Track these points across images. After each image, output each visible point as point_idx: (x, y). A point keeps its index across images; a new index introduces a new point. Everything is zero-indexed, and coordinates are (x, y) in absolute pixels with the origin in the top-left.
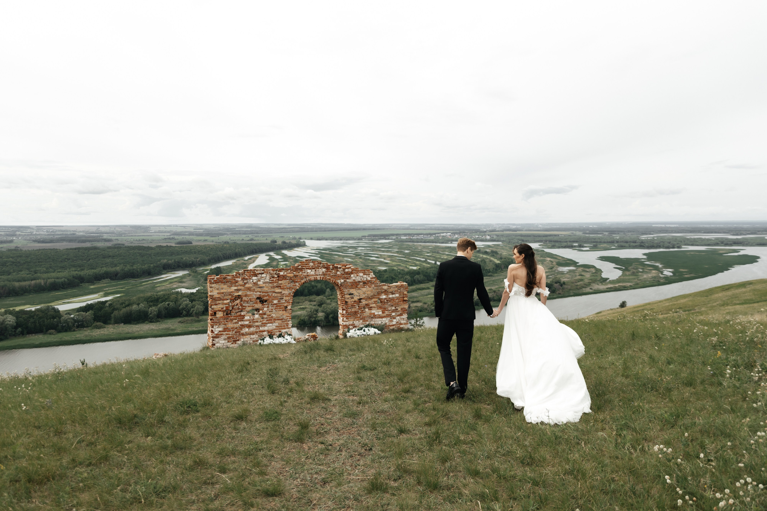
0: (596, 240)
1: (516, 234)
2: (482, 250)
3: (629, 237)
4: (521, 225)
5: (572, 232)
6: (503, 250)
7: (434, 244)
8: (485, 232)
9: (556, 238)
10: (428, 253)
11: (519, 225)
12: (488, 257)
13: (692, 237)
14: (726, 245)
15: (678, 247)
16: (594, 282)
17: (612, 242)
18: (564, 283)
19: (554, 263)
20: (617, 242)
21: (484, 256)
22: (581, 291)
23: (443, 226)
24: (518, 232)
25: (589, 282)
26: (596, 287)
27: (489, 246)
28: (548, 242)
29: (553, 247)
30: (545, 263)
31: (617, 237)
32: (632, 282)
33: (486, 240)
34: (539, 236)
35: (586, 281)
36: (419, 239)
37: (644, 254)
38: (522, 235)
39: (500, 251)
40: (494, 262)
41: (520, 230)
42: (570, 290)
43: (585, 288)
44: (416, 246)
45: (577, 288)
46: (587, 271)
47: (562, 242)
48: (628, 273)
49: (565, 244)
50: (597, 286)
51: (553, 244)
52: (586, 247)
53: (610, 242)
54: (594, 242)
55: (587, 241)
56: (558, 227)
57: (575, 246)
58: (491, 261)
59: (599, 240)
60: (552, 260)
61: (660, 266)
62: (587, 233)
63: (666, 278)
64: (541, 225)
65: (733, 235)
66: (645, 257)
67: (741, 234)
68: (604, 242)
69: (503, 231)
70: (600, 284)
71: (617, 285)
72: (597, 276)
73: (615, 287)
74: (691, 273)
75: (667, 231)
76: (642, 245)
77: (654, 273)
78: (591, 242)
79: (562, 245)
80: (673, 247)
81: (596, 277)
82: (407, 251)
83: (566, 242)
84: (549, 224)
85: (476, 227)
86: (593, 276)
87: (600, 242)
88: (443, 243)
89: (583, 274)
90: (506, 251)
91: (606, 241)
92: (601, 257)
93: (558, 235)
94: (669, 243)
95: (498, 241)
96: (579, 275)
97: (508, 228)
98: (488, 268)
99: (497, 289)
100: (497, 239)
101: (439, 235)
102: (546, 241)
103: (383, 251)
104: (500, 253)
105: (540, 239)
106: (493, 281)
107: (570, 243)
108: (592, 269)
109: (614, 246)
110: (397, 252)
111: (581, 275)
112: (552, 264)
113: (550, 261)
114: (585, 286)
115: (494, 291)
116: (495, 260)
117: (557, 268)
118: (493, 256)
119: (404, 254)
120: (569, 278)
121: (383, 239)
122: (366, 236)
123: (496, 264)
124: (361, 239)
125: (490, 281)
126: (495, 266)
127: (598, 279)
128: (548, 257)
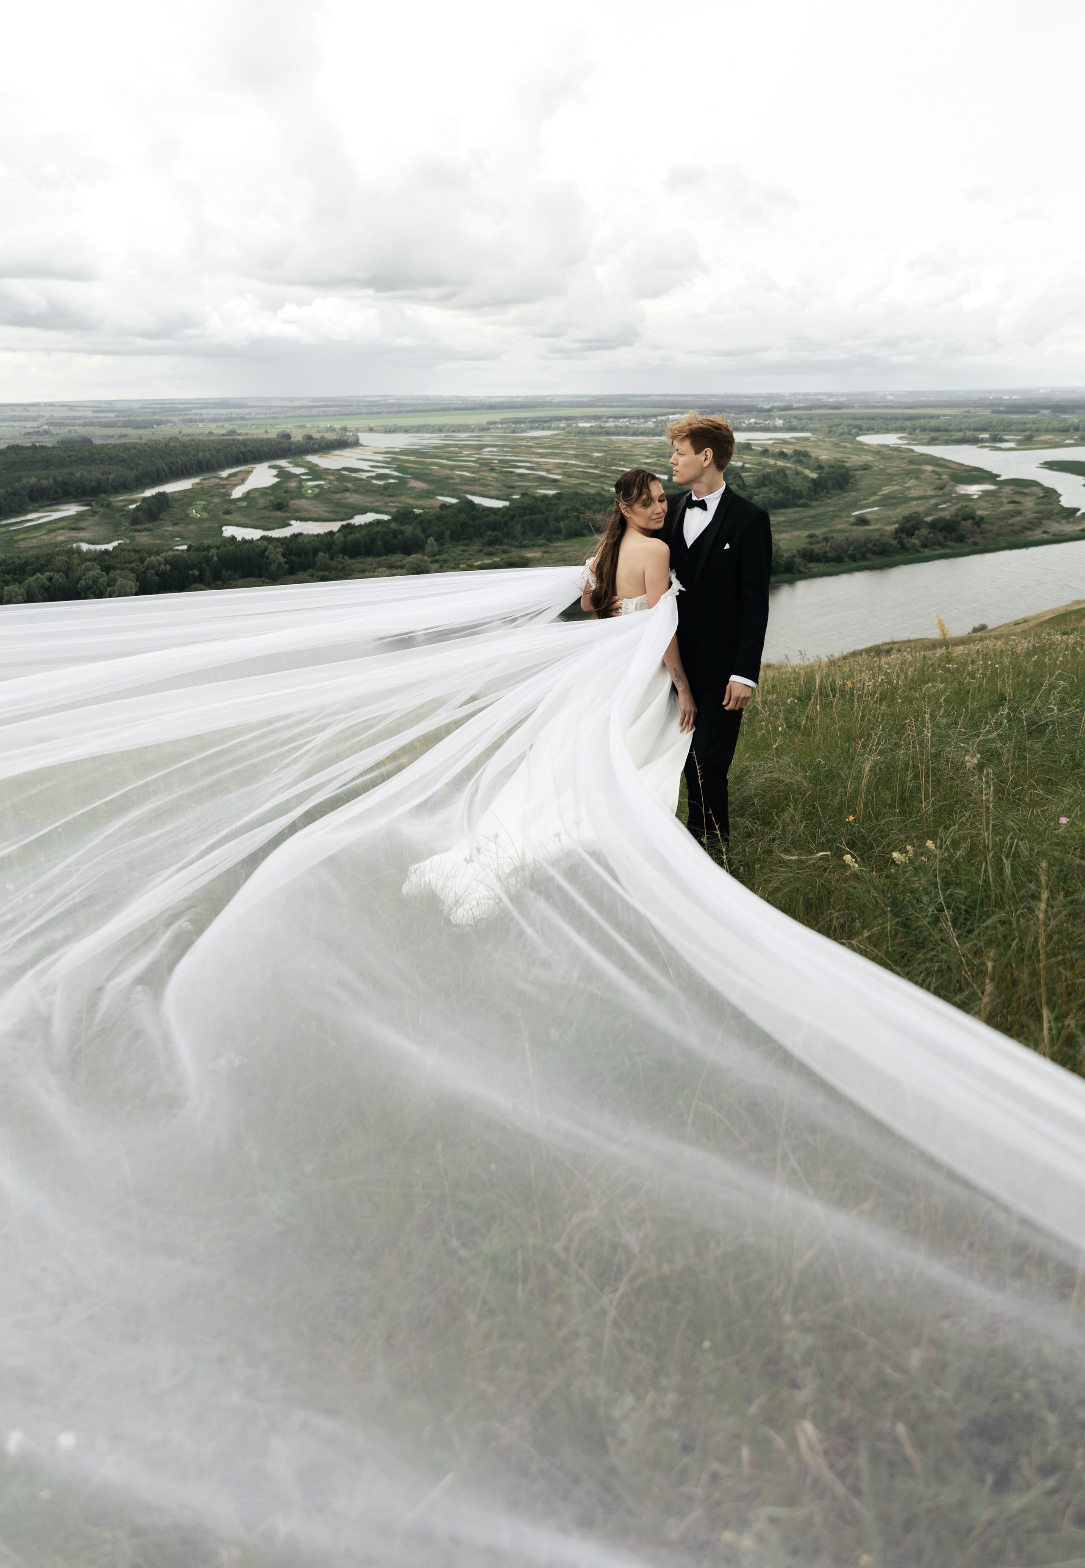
0: (1028, 426)
1: (842, 414)
2: (771, 449)
4: (848, 395)
5: (967, 409)
6: (818, 450)
7: (657, 438)
8: (771, 410)
9: (934, 423)
10: (647, 457)
11: (843, 395)
12: (789, 465)
16: (1048, 518)
17: (1065, 430)
18: (982, 519)
19: (944, 477)
20: (1077, 429)
21: (780, 463)
22: (1022, 538)
23: (669, 399)
24: (843, 411)
25: (1036, 518)
26: (1056, 527)
27: (784, 442)
28: (918, 431)
29: (933, 442)
30: (923, 476)
31: (1073, 418)
33: (776, 429)
34: (895, 418)
35: (1030, 515)
36: (621, 427)
38: (855, 418)
39: (815, 453)
40: (806, 478)
41: (848, 407)
42: (998, 535)
43: (1032, 529)
44: (617, 443)
45: (1013, 531)
46: (1025, 494)
47: (950, 431)
49: (960, 435)
50: (1057, 525)
51: (933, 434)
52: (1007, 441)
53: (1060, 430)
54: (1023, 431)
55: (1008, 428)
56: (931, 399)
57: (983, 440)
58: (798, 473)
59: (1034, 427)
60: (937, 469)
62: (1001, 412)
64: (891, 394)
68: (1047, 431)
69: (810, 408)
70: (1064, 521)
72: (1050, 504)
78: (1016, 430)
79: (954, 437)
81: (1050, 507)
82: (596, 455)
83: (960, 430)
84: (910, 393)
85: (745, 402)
86: (1043, 503)
87: (1038, 430)
89: (1017, 499)
90: (826, 452)
91: (1050, 426)
92: (1046, 463)
93: (938, 417)
95: (803, 430)
96: (1010, 502)
97: (819, 403)
98: (797, 488)
99: (829, 535)
100: (800, 426)
101: (663, 418)
102: (915, 430)
103: (543, 455)
104: (813, 455)
105: (898, 424)
106: (813, 517)
107: (971, 433)
108: (1034, 489)
109: (1071, 439)
110: (576, 457)
111: (1015, 502)
112: (939, 479)
113: (933, 471)
114: (1029, 526)
115: (826, 539)
116: (807, 472)
117: (954, 487)
118: (800, 461)
119: (592, 460)
120: (986, 509)
121: (537, 428)
122: (496, 423)
123: (813, 480)
124: (488, 429)
125: (807, 517)
126: (811, 485)
127: (1056, 511)
128: (927, 464)
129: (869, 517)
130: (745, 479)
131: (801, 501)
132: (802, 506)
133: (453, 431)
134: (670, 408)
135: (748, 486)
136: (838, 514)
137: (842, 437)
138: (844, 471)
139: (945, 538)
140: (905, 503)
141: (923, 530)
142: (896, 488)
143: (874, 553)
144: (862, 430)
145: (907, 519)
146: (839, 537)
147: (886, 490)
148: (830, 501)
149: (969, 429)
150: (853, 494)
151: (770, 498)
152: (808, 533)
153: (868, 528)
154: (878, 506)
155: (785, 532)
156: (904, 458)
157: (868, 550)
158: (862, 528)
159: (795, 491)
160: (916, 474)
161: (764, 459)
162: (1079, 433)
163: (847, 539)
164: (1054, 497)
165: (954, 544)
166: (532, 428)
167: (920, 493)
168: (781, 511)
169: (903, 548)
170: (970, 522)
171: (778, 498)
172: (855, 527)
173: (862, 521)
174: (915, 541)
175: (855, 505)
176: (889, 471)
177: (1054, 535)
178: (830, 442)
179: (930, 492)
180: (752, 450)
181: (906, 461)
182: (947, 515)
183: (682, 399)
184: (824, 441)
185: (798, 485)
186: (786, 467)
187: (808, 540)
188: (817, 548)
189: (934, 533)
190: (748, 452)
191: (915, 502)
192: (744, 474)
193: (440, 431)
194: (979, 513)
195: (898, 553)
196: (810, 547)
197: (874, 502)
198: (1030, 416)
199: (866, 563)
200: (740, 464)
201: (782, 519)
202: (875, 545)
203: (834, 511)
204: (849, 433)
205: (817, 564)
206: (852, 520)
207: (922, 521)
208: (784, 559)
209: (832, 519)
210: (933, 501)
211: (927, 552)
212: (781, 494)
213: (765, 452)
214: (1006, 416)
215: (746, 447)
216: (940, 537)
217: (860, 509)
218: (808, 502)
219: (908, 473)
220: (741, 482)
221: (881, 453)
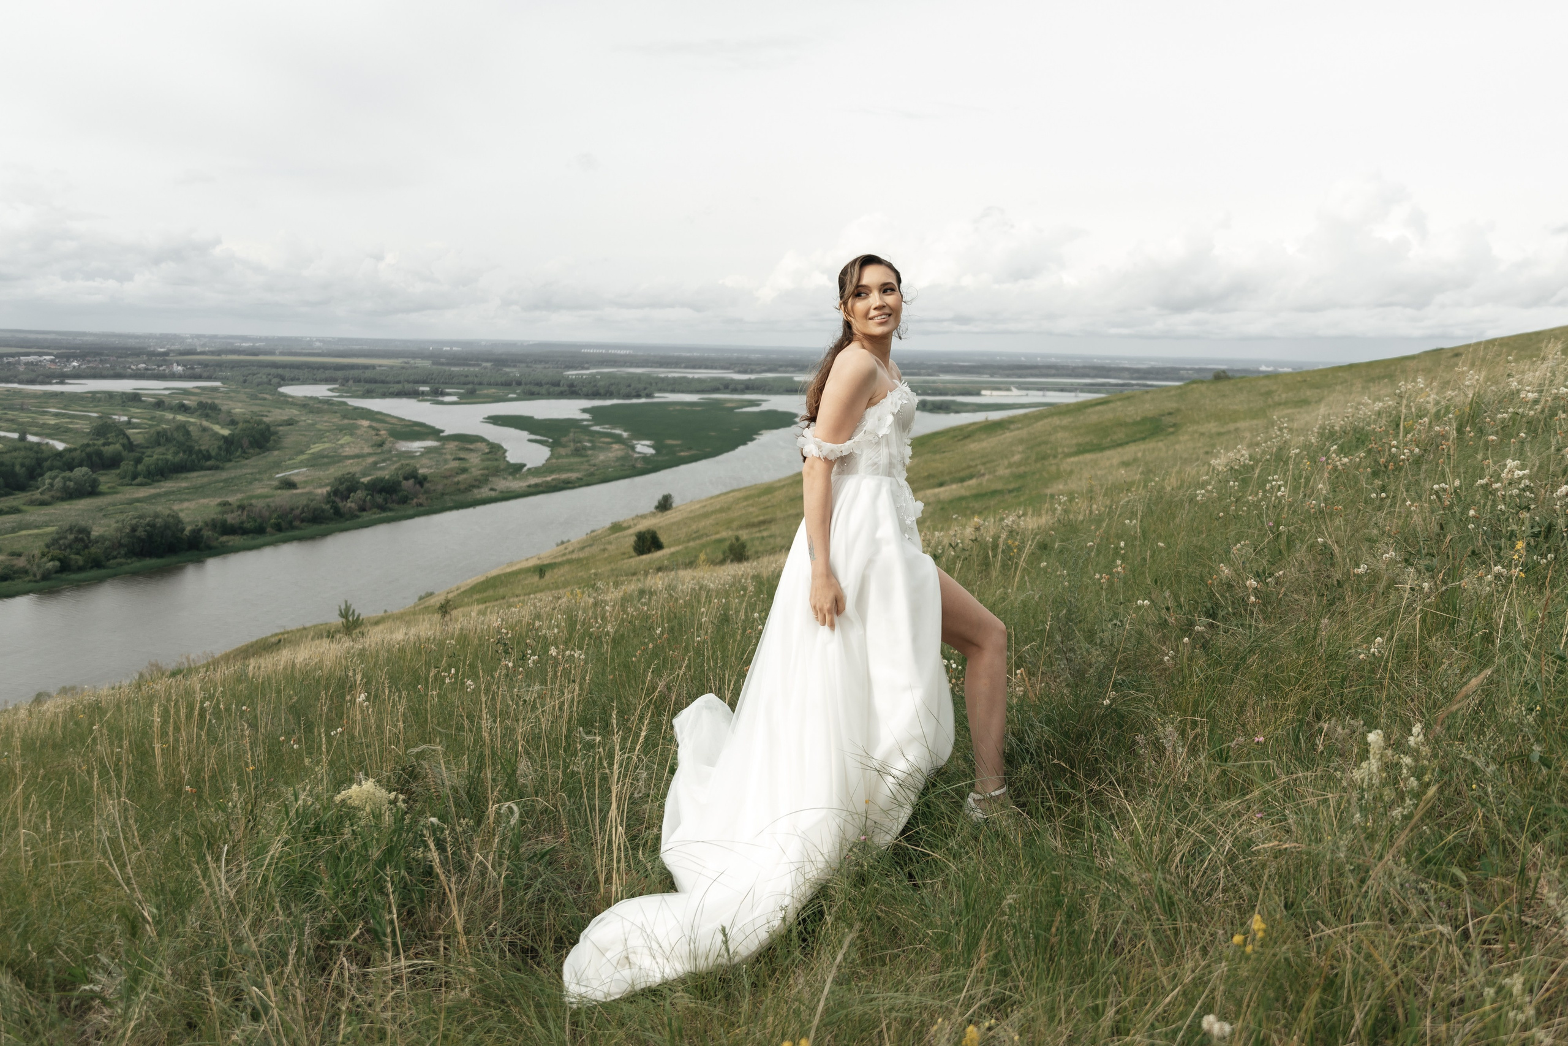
0: (470, 379)
1: (259, 361)
2: (167, 400)
3: (541, 372)
4: (266, 339)
5: (406, 360)
6: (230, 403)
8: (166, 354)
9: (368, 374)
11: (260, 339)
12: (192, 420)
13: (670, 375)
14: (735, 391)
15: (649, 396)
16: (492, 476)
17: (508, 384)
18: (425, 478)
19: (383, 432)
20: (519, 384)
21: (180, 418)
22: (469, 497)
23: (22, 335)
24: (261, 357)
25: (482, 475)
26: (503, 485)
27: (186, 392)
28: (351, 382)
29: (368, 394)
30: (359, 432)
31: (515, 372)
32: (578, 471)
33: (173, 377)
34: (324, 367)
35: (476, 472)
37: (584, 411)
38: (275, 365)
39: (225, 405)
40: (216, 434)
41: (266, 353)
42: (443, 494)
43: (478, 487)
45: (459, 490)
46: (471, 450)
47: (387, 383)
48: (562, 451)
49: (399, 387)
50: (504, 482)
51: (367, 386)
52: (449, 394)
53: (502, 384)
54: (465, 384)
55: (451, 380)
56: (365, 347)
57: (423, 393)
58: (204, 429)
59: (476, 380)
60: (374, 424)
61: (625, 434)
62: (443, 364)
63: (645, 458)
64: (318, 340)
65: (739, 372)
66: (586, 416)
67: (752, 372)
68: (490, 384)
69: (219, 353)
70: (510, 478)
71: (549, 479)
72: (496, 460)
73: (547, 482)
74: (690, 449)
75: (615, 362)
76: (572, 391)
77: (617, 450)
78: (459, 383)
79: (391, 390)
80: (638, 396)
81: (496, 463)
83: (399, 382)
84: (341, 340)
85: (132, 343)
86: (489, 460)
87: (480, 384)
88: (32, 382)
89: (461, 456)
90: (240, 405)
91: (492, 380)
93: (373, 367)
94: (629, 386)
95: (209, 378)
96: (454, 459)
97: (229, 347)
98: (203, 448)
99: (246, 502)
100: (205, 374)
101: (11, 360)
102: (347, 381)
104: (224, 408)
105: (328, 374)
106: (225, 481)
107: (411, 385)
108: (479, 445)
109: (514, 393)
111: (460, 459)
112: (377, 435)
113: (370, 427)
114: (477, 483)
115: (242, 507)
116: (217, 428)
117: (393, 443)
118: (207, 416)
120: (430, 467)
123: (223, 437)
125: (217, 482)
126: (222, 443)
127: (502, 467)
128: (363, 418)
129: (296, 479)
130: (132, 439)
131: (208, 463)
132: (210, 468)
134: (22, 347)
135: (138, 446)
136: (258, 476)
137: (260, 387)
138: (262, 426)
139: (386, 500)
140: (339, 461)
141: (359, 492)
142: (327, 445)
143: (303, 521)
144: (284, 381)
145: (341, 480)
146: (259, 504)
147: (316, 448)
148: (247, 462)
149: (409, 382)
150: (276, 453)
151: (167, 461)
152: (219, 500)
153: (295, 491)
154: (306, 466)
155: (188, 500)
156: (336, 412)
157: (296, 518)
158: (288, 493)
159: (200, 451)
160: (351, 430)
161: (158, 413)
162: (522, 388)
163: (269, 506)
164: (500, 453)
165: (396, 506)
167: (357, 451)
168: (183, 475)
169: (339, 513)
170: (411, 481)
171: (177, 459)
172: (280, 491)
173: (289, 485)
174: (350, 504)
175: (278, 465)
176: (318, 426)
177: (502, 492)
178: (245, 393)
179: (367, 450)
180: (141, 401)
181: (338, 415)
182: (386, 474)
183: (40, 336)
184: (238, 392)
185: (206, 444)
186: (188, 422)
187: (220, 508)
188: (231, 518)
189: (372, 496)
190: (136, 404)
191: (350, 461)
192: (130, 432)
194: (421, 471)
195: (332, 520)
196: (220, 517)
197: (302, 461)
198: (472, 369)
199: (296, 533)
200: (125, 419)
201: (184, 484)
202: (303, 512)
203: (252, 474)
204: (269, 383)
205: (232, 537)
206: (275, 483)
207: (358, 482)
208: (187, 532)
209: (251, 483)
210: (370, 460)
211: (366, 516)
212: (181, 455)
213: (159, 404)
214: (447, 368)
215: (134, 398)
216: (379, 499)
217: (285, 471)
218: (218, 463)
219: (341, 429)
220: (125, 441)
221: (308, 405)
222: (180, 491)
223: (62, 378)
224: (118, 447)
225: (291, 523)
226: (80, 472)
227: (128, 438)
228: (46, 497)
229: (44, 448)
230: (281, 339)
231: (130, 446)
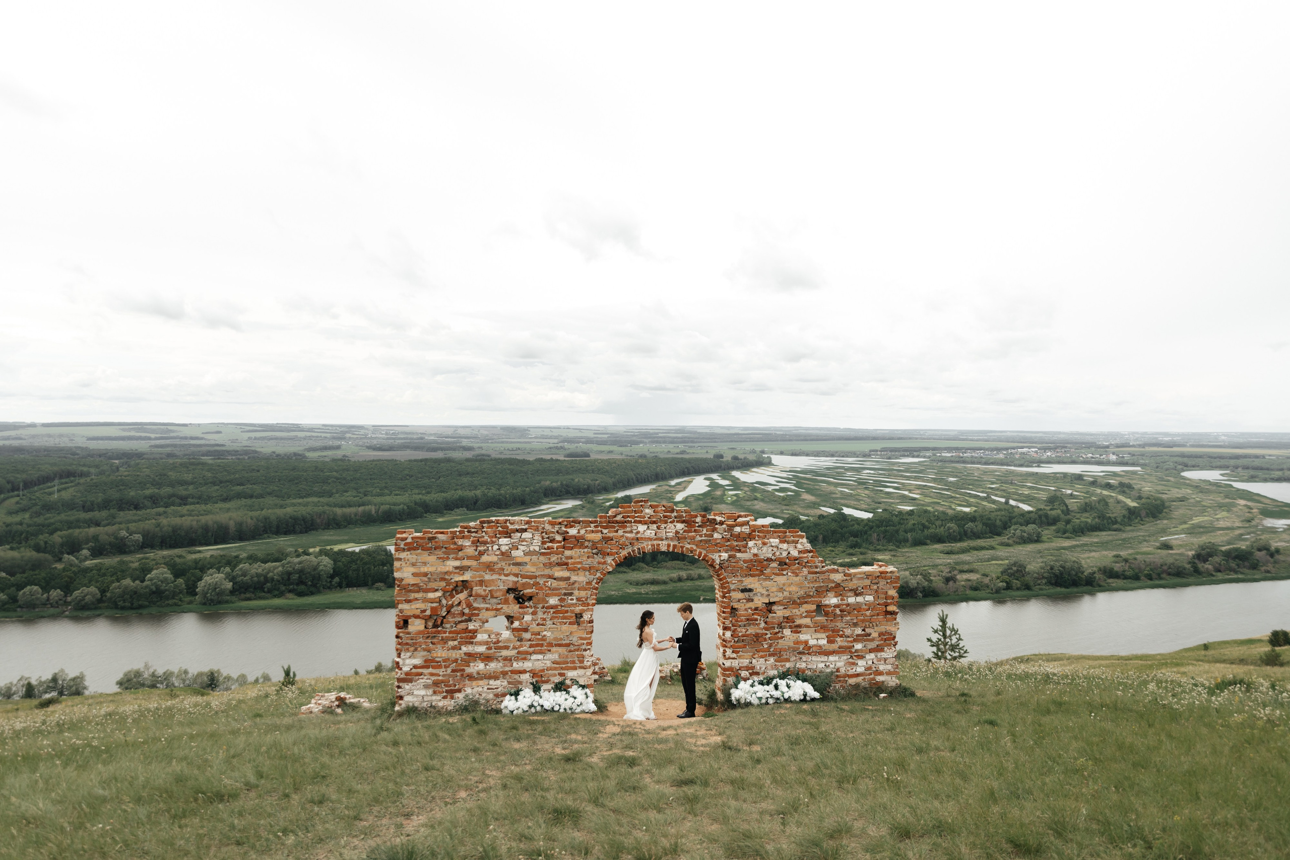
1: (1172, 452)
2: (1099, 480)
4: (1183, 435)
6: (1143, 483)
7: (1005, 467)
8: (1108, 447)
9: (1257, 462)
10: (993, 483)
11: (1178, 435)
12: (1113, 494)
18: (1278, 550)
19: (1255, 510)
21: (1105, 492)
23: (1023, 434)
24: (1175, 449)
27: (1115, 474)
28: (1240, 469)
29: (1252, 479)
30: (1235, 509)
33: (1109, 463)
34: (1221, 457)
36: (976, 458)
38: (1183, 455)
39: (1137, 484)
40: (1126, 505)
41: (1179, 446)
44: (970, 470)
47: (1272, 470)
49: (1279, 473)
51: (1252, 472)
58: (1119, 502)
60: (1249, 504)
64: (1225, 435)
69: (1143, 446)
79: (1273, 476)
83: (1282, 470)
84: (1243, 434)
85: (1089, 439)
88: (1021, 466)
90: (1149, 484)
93: (1264, 457)
95: (1133, 465)
97: (1154, 441)
98: (1114, 515)
99: (1132, 557)
100: (1131, 462)
101: (1014, 451)
102: (1237, 468)
103: (908, 478)
104: (1137, 487)
105: (1223, 462)
106: (1123, 540)
110: (934, 480)
112: (1249, 512)
113: (1246, 505)
115: (1127, 560)
116: (1127, 501)
117: (1261, 520)
118: (1123, 492)
119: (947, 483)
121: (908, 456)
122: (877, 451)
124: (869, 456)
125: (1117, 540)
126: (1127, 513)
128: (1241, 498)
129: (1174, 543)
130: (1070, 506)
131: (1115, 526)
132: (1114, 530)
133: (843, 457)
134: (1021, 443)
135: (1072, 511)
136: (1147, 538)
137: (1167, 472)
138: (1160, 502)
139: (1238, 565)
140: (1211, 532)
141: (1217, 557)
142: (1206, 518)
143: (1169, 574)
144: (1187, 467)
145: (1205, 547)
146: (1140, 559)
147: (1196, 520)
148: (1142, 527)
150: (1165, 522)
151: (1087, 522)
152: (1115, 553)
153: (1171, 552)
154: (1185, 533)
155: (1091, 552)
156: (1221, 493)
157: (1163, 572)
158: (1164, 552)
159: (1110, 518)
160: (1228, 508)
161: (1092, 489)
163: (1148, 561)
165: (1246, 571)
166: (904, 456)
167: (1229, 524)
168: (1096, 533)
169: (1197, 571)
170: (1264, 552)
171: (1094, 523)
172: (1159, 551)
173: (1167, 546)
174: (1208, 566)
175: (1164, 531)
176: (1204, 503)
178: (1155, 476)
179: (1237, 524)
180: (1083, 480)
181: (1222, 495)
182: (1246, 545)
184: (1150, 475)
185: (1116, 512)
186: (1109, 496)
187: (1112, 559)
188: (1117, 567)
189: (1227, 560)
190: (1079, 482)
191: (1221, 532)
192: (1070, 501)
193: (833, 456)
194: (1277, 545)
195: (1192, 575)
196: (1111, 565)
197: (1183, 529)
200: (1069, 492)
201: (1094, 540)
202: (1170, 568)
203: (1143, 536)
204: (1175, 469)
205: (1117, 581)
206: (1158, 545)
207: (1218, 550)
209: (1140, 543)
210: (1237, 532)
211: (1220, 576)
212: (1097, 520)
213: (1094, 483)
215: (1079, 478)
216: (1233, 565)
217: (1168, 536)
218: (1121, 527)
219: (1221, 506)
220: (1065, 508)
221: (1201, 487)
222: (1092, 544)
223: (1039, 463)
224: (1059, 512)
225: (1159, 575)
226: (1031, 527)
227: (1067, 506)
228: (1010, 541)
229: (1016, 510)
230: (1194, 434)
231: (1067, 511)
